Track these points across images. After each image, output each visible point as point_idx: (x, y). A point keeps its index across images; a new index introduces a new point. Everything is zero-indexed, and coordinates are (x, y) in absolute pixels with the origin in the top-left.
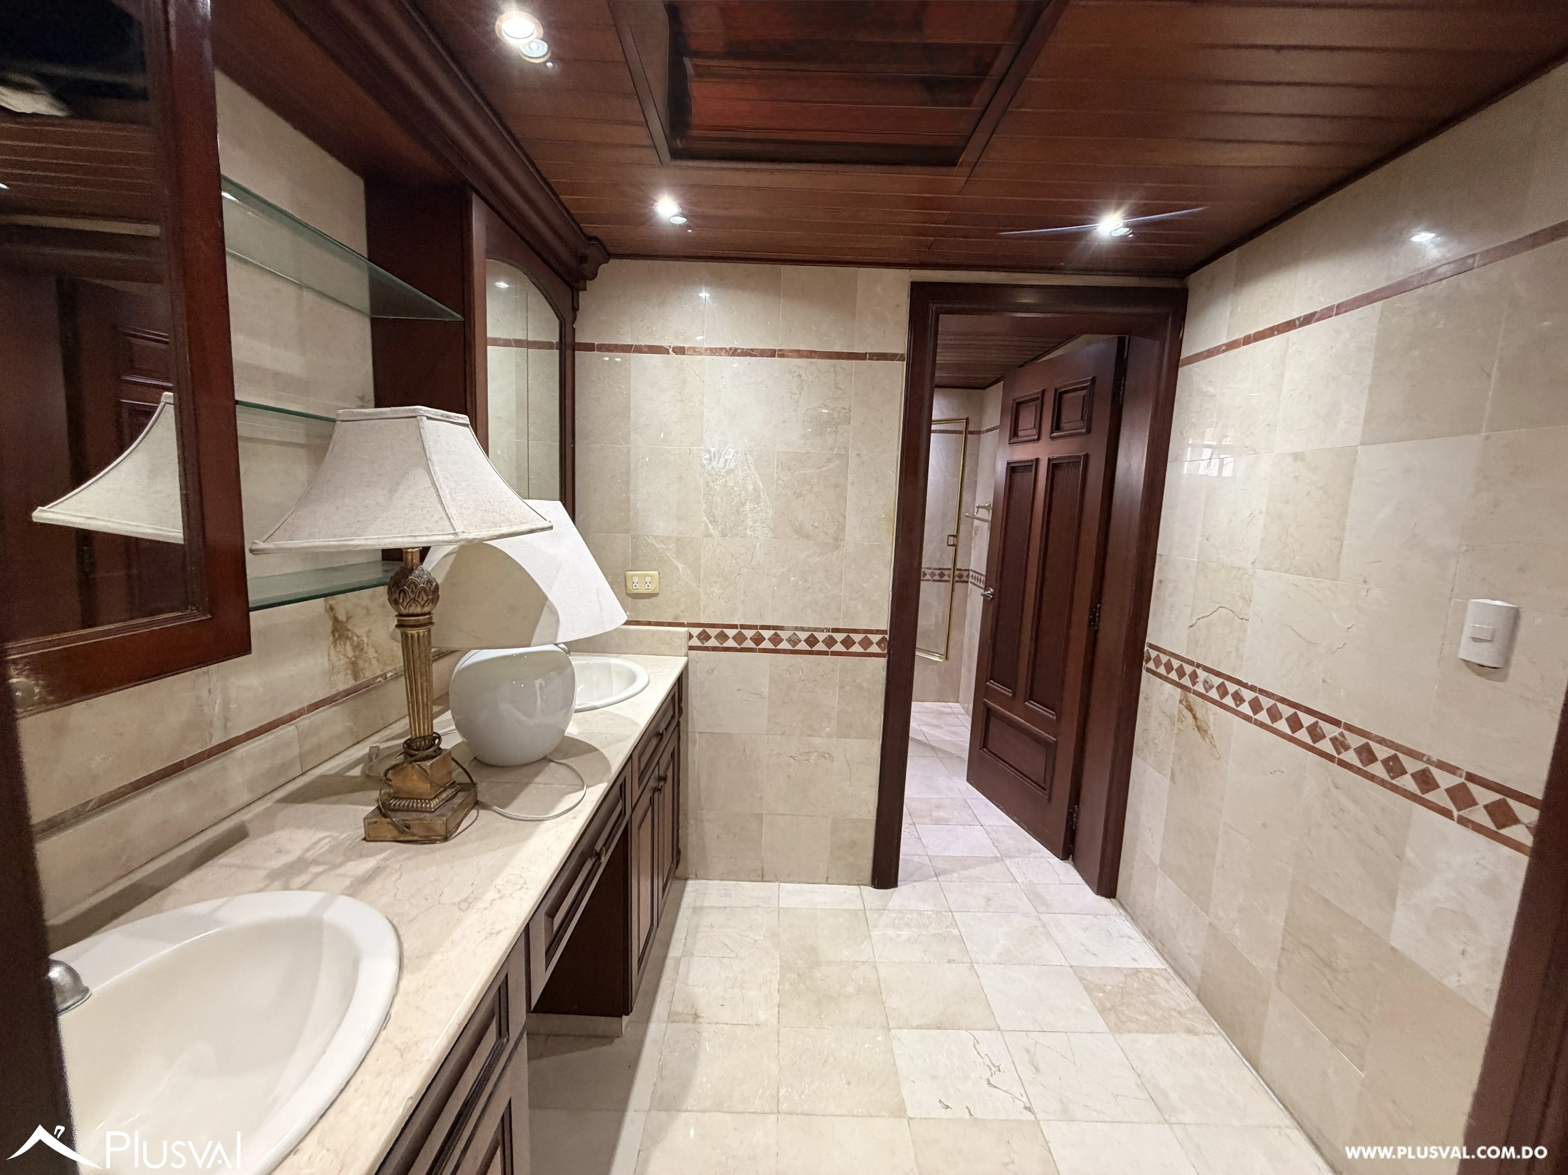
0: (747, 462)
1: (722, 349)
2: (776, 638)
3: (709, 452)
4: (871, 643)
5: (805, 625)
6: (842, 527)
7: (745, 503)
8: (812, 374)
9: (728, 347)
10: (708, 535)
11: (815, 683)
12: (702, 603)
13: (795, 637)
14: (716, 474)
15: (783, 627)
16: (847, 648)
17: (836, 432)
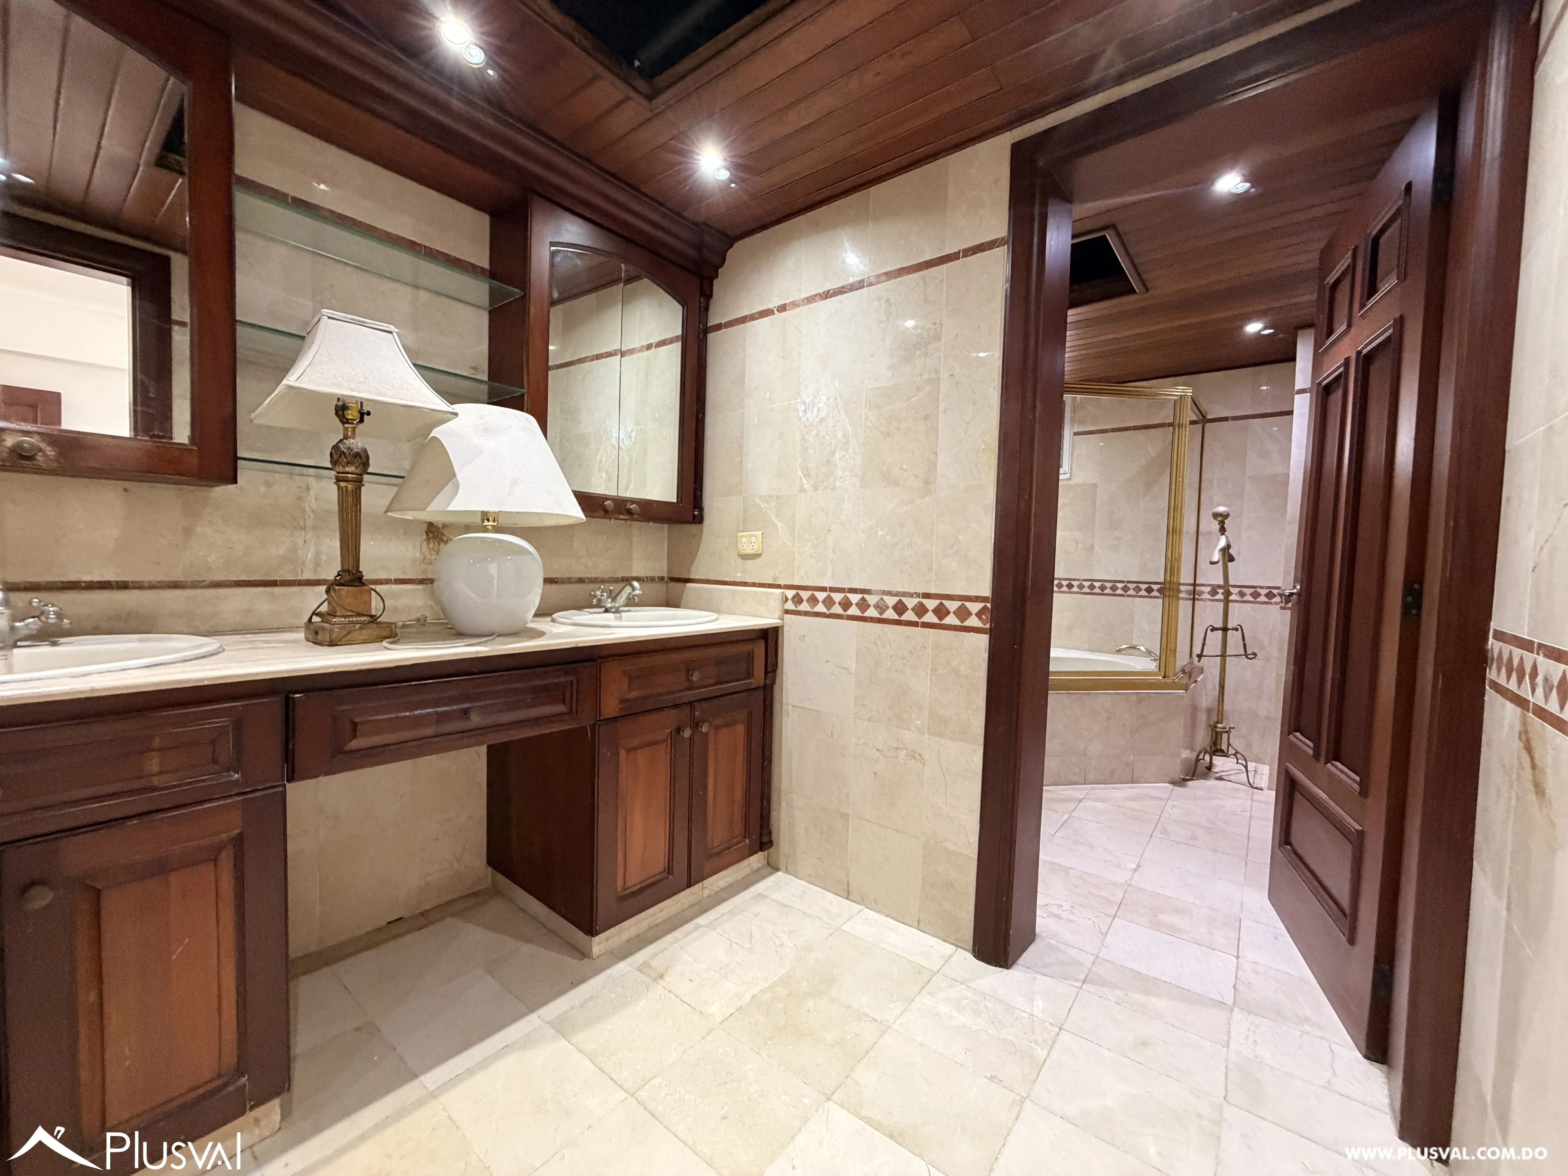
0: (837, 407)
1: (816, 295)
2: (863, 604)
3: (805, 403)
4: (969, 614)
5: (894, 589)
6: (933, 467)
7: (835, 452)
8: (900, 294)
9: (821, 291)
10: (802, 490)
11: (905, 661)
12: (797, 563)
13: (882, 602)
14: (811, 425)
15: (870, 590)
16: (941, 619)
17: (926, 354)
